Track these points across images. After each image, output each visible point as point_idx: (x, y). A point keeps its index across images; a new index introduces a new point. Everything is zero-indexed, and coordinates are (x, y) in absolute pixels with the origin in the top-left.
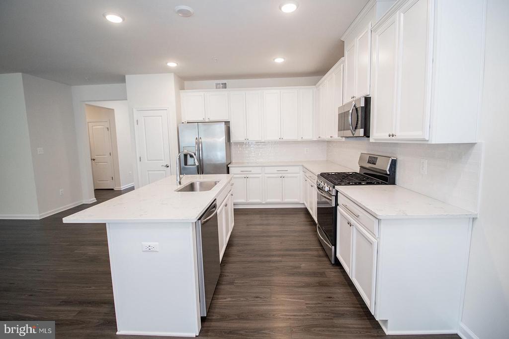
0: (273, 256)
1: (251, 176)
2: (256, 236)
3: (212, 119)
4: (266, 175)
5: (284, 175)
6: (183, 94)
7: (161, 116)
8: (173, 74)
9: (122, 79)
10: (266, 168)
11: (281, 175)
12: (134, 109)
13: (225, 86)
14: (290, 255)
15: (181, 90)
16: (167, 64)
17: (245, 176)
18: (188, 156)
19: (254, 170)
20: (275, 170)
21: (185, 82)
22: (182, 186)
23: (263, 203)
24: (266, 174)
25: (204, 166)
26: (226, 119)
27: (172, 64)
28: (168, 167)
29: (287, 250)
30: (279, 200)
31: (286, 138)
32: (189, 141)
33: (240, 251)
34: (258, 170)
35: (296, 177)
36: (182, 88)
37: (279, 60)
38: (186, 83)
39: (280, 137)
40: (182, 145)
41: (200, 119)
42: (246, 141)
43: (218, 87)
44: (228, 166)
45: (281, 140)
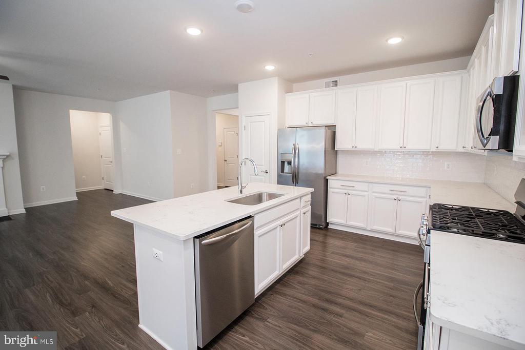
0: (336, 304)
1: (354, 192)
2: (333, 270)
3: (316, 123)
4: (374, 194)
5: (400, 197)
6: (290, 97)
7: (264, 121)
8: (277, 77)
9: (234, 88)
10: (374, 185)
11: (395, 197)
12: (243, 116)
13: (335, 83)
14: (360, 312)
15: (286, 93)
16: (264, 67)
17: (346, 192)
18: (286, 164)
19: (358, 186)
20: (386, 188)
21: (294, 85)
22: (242, 195)
23: (368, 229)
24: (374, 192)
25: (300, 175)
26: (330, 122)
27: (270, 68)
28: (267, 173)
29: (361, 303)
30: (390, 230)
31: (411, 146)
32: (287, 147)
33: (300, 284)
34: (364, 186)
35: (421, 202)
36: (289, 90)
37: (395, 41)
39: (401, 146)
40: (280, 151)
41: (303, 123)
42: (354, 149)
43: (327, 85)
44: (327, 178)
45: (403, 150)
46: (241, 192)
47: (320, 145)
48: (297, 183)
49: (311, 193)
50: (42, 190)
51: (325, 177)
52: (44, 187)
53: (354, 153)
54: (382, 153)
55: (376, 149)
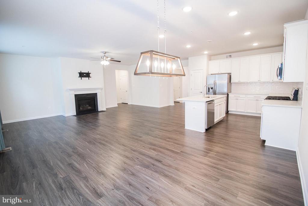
1: (240, 98)
3: (222, 72)
5: (258, 99)
6: (211, 62)
7: (201, 72)
8: (206, 55)
9: (187, 59)
10: (248, 95)
11: (256, 99)
12: (190, 70)
13: (230, 56)
16: (204, 52)
17: (236, 98)
18: (210, 89)
19: (241, 96)
20: (253, 96)
23: (245, 112)
24: (248, 98)
25: (217, 93)
26: (229, 72)
27: (206, 52)
28: (201, 93)
30: (255, 112)
31: (262, 80)
32: (211, 82)
34: (244, 96)
36: (210, 60)
37: (256, 44)
38: (212, 57)
39: (259, 80)
40: (208, 84)
41: (217, 73)
43: (227, 57)
45: (259, 82)
47: (225, 81)
51: (227, 93)
53: (239, 83)
54: (251, 83)
55: (248, 82)
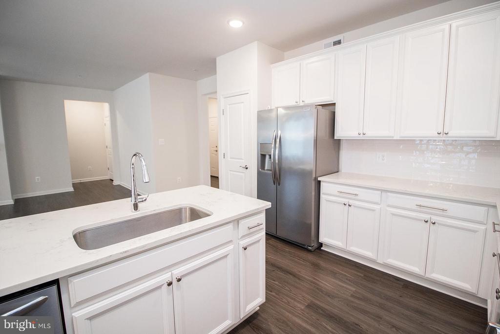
1: (357, 203)
3: (308, 101)
5: (434, 219)
7: (243, 102)
8: (256, 41)
10: (389, 194)
11: (427, 217)
12: (221, 98)
13: (339, 42)
15: (272, 64)
16: (229, 23)
20: (410, 202)
24: (389, 206)
26: (326, 99)
27: (236, 24)
28: (247, 169)
30: (416, 269)
31: (457, 131)
39: (440, 130)
42: (362, 137)
43: (327, 46)
44: (319, 179)
45: (444, 137)
46: (136, 207)
48: (279, 185)
49: (266, 210)
50: (37, 181)
51: (316, 179)
52: (39, 177)
53: (362, 143)
55: (397, 137)
